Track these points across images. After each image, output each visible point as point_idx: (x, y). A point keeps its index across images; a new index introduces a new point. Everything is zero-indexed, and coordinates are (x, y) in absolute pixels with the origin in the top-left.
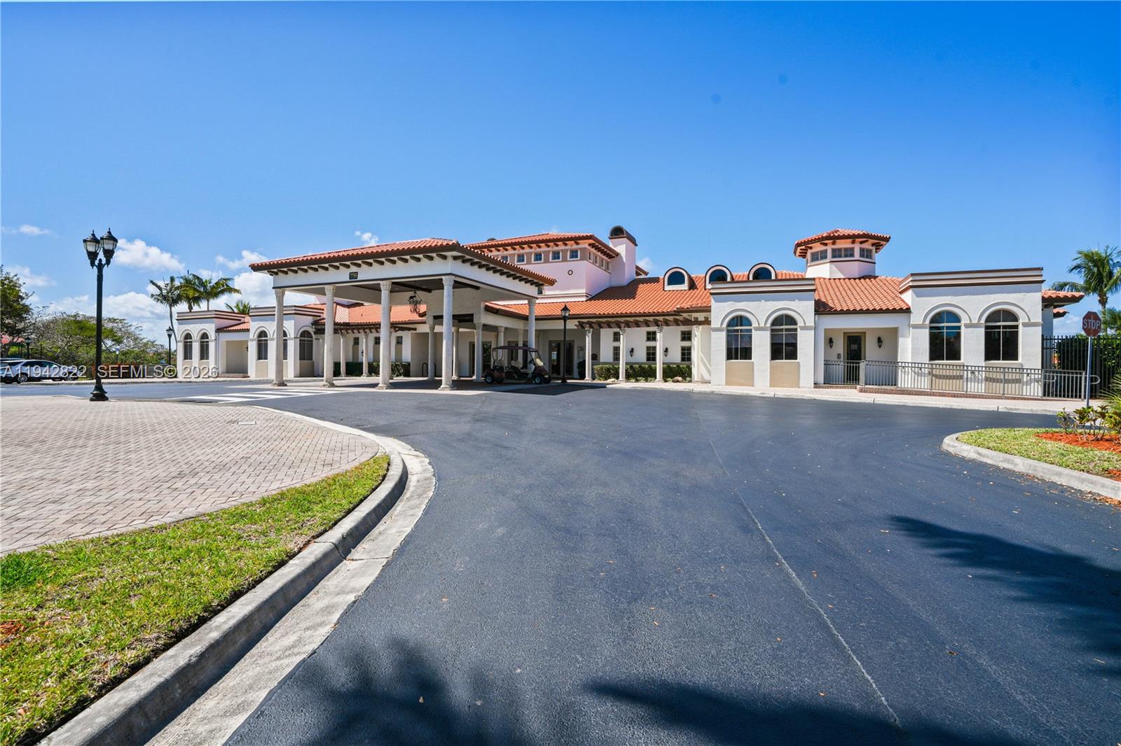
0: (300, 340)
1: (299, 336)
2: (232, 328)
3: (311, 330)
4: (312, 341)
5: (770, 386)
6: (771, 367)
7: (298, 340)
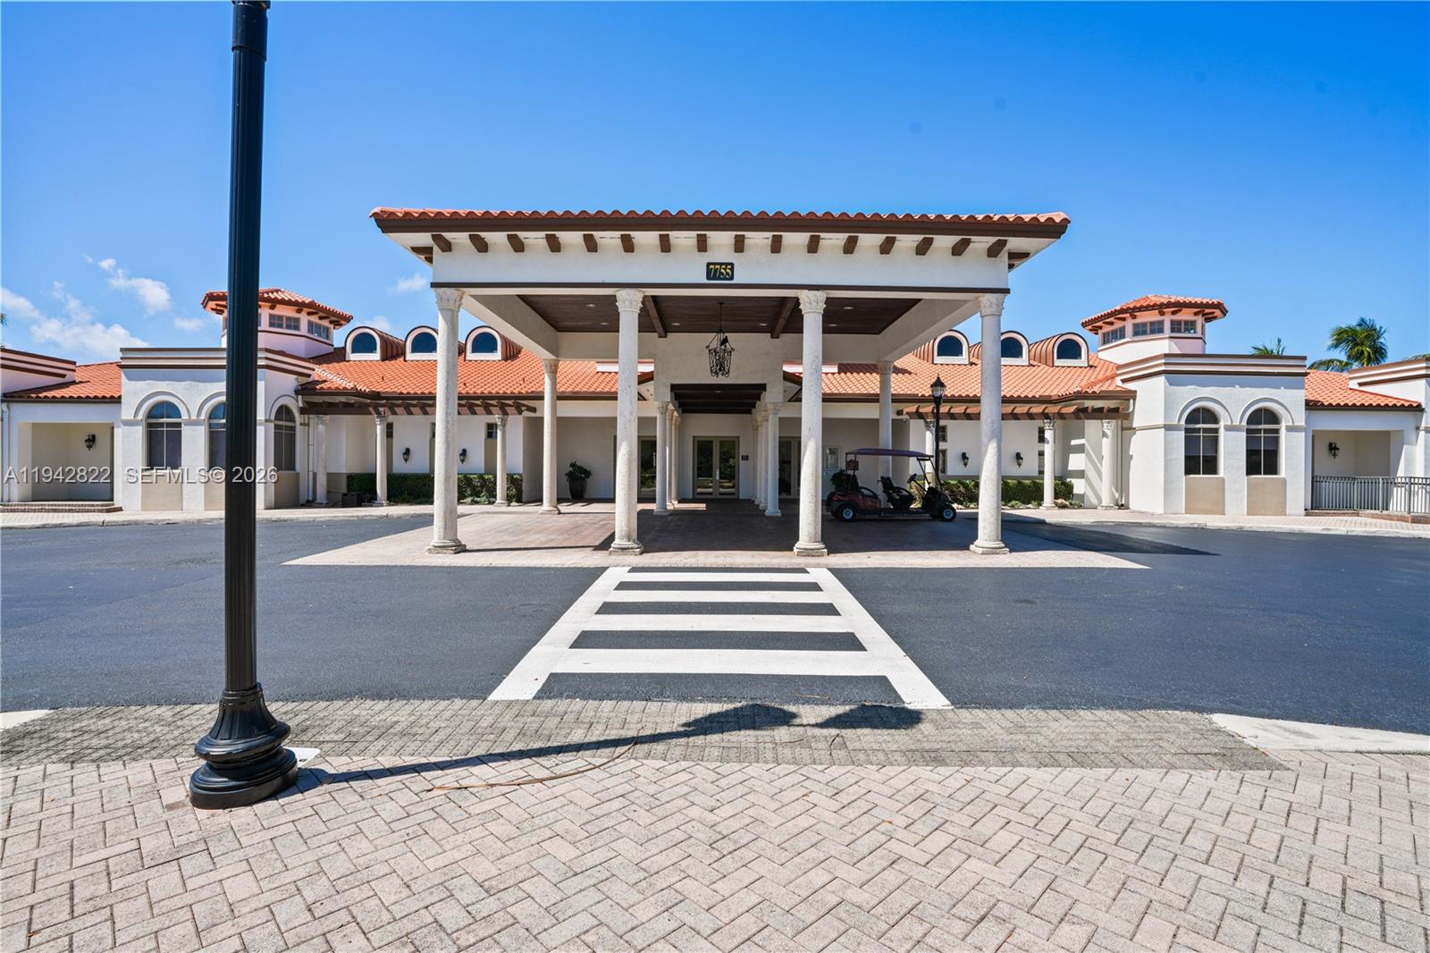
0: (276, 426)
1: (273, 418)
2: (50, 394)
3: (295, 405)
4: (293, 429)
5: (1248, 514)
6: (1249, 485)
7: (272, 425)
